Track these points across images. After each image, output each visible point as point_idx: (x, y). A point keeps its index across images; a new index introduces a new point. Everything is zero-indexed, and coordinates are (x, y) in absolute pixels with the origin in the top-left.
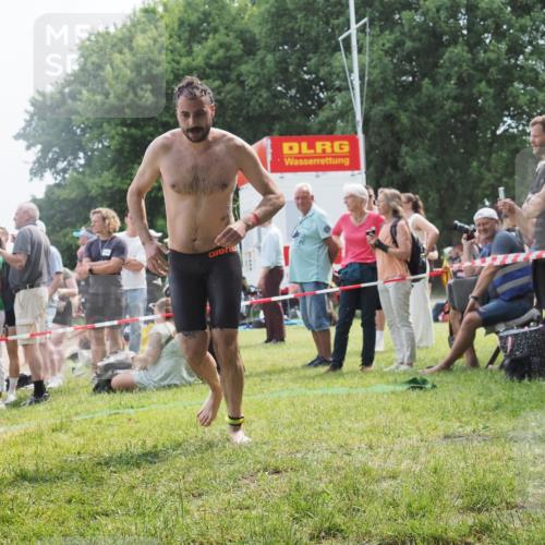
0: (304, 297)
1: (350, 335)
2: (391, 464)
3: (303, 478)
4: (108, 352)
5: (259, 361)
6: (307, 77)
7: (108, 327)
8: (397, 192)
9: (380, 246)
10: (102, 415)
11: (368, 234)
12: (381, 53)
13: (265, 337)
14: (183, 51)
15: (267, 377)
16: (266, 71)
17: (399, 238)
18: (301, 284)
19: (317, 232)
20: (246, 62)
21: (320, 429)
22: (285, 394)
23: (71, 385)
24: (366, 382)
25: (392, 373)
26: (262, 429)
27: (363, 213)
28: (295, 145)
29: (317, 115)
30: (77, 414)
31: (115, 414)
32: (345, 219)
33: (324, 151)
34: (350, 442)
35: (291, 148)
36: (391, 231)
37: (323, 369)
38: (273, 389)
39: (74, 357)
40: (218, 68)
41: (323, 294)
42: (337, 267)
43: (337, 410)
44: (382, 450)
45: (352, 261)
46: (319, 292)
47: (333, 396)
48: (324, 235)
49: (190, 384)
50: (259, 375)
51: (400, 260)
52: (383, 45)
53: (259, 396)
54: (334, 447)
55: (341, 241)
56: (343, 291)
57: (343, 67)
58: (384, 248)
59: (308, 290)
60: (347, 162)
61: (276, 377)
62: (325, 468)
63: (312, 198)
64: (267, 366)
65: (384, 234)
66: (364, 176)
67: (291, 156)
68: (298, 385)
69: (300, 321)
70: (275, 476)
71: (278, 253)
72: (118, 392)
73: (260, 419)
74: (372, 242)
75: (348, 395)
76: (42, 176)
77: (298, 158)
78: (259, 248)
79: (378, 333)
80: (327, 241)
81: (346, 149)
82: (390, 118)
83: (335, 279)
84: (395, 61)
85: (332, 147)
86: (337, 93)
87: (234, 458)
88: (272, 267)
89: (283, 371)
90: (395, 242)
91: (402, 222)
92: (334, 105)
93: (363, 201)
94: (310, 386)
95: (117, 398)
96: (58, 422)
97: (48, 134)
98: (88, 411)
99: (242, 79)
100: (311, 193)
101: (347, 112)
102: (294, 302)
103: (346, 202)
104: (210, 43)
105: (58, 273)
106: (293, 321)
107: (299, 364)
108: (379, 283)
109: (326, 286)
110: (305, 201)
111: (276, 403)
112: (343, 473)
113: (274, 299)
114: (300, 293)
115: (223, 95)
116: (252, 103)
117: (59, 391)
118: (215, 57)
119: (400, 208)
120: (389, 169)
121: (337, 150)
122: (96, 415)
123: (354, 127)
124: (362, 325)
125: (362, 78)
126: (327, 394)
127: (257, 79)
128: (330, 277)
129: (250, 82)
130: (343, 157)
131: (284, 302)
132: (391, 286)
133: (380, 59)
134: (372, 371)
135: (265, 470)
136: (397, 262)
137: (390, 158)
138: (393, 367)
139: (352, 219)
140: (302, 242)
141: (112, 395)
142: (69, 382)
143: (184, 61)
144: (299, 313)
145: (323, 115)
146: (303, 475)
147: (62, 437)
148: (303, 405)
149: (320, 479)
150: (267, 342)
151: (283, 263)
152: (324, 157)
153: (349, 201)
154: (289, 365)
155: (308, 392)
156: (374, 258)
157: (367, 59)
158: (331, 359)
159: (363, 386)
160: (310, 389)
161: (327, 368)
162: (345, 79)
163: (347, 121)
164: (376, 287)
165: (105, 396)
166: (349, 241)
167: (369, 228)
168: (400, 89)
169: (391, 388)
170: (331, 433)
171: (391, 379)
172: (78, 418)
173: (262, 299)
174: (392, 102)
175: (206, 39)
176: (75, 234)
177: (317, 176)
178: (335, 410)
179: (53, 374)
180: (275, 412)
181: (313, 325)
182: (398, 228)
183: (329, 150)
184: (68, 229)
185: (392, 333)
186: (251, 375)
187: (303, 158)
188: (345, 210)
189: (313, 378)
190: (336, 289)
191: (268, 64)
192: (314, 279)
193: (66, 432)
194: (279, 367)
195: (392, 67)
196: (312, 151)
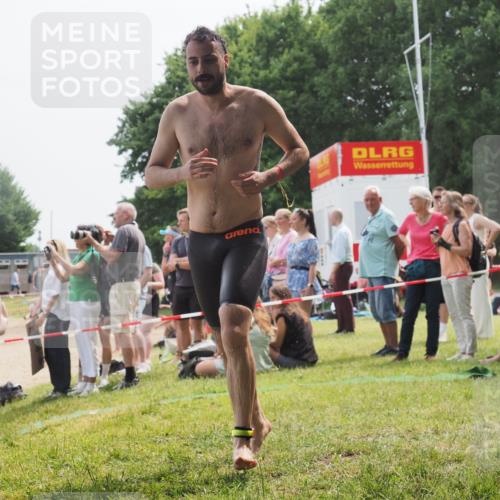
0: (373, 291)
1: (415, 326)
2: (456, 449)
3: (374, 461)
4: (193, 341)
5: (331, 350)
6: (375, 88)
7: (193, 318)
8: (458, 194)
9: (443, 244)
10: (187, 399)
11: (432, 233)
12: (443, 64)
13: (336, 328)
14: (261, 64)
15: (339, 365)
16: (337, 82)
17: (461, 237)
18: (370, 278)
19: (384, 231)
20: (318, 75)
21: (389, 414)
22: (355, 381)
23: (159, 371)
24: (431, 371)
25: (454, 362)
26: (335, 415)
27: (427, 214)
28: (364, 150)
29: (383, 122)
30: (164, 398)
31: (200, 398)
32: (410, 219)
33: (390, 155)
34: (417, 427)
35: (360, 153)
36: (454, 230)
37: (390, 358)
38: (343, 377)
39: (161, 344)
40: (293, 79)
41: (390, 289)
42: (403, 263)
43: (404, 396)
44: (447, 435)
45: (417, 257)
46: (386, 286)
47: (400, 383)
48: (391, 234)
49: (267, 371)
50: (330, 363)
51: (462, 257)
52: (445, 57)
53: (332, 383)
54: (402, 431)
55: (407, 239)
56: (409, 286)
57: (408, 78)
58: (447, 246)
59: (376, 284)
60: (411, 166)
61: (348, 365)
62: (395, 451)
63: (380, 199)
64: (338, 354)
65: (447, 234)
66: (427, 179)
67: (360, 160)
68: (367, 373)
69: (368, 312)
70: (348, 459)
71: (347, 250)
72: (202, 378)
73: (332, 404)
74: (436, 240)
75: (415, 383)
76: (132, 178)
77: (367, 162)
78: (330, 245)
79: (442, 325)
80: (394, 240)
81: (411, 154)
82: (451, 125)
83: (401, 274)
84: (456, 72)
85: (398, 152)
86: (403, 102)
87: (309, 441)
88: (342, 263)
89: (353, 359)
90: (457, 240)
91: (463, 222)
92: (399, 113)
93: (427, 202)
94: (379, 374)
95: (200, 383)
96: (147, 405)
97: (139, 140)
98: (174, 396)
99: (315, 89)
100: (380, 195)
101: (411, 120)
102: (363, 296)
103: (411, 204)
104: (285, 57)
105: (148, 268)
106: (362, 313)
107: (368, 354)
108: (443, 279)
109: (393, 281)
110: (373, 202)
111: (347, 390)
112: (411, 456)
113: (345, 293)
114: (368, 287)
115: (298, 104)
116: (324, 112)
117: (148, 376)
118: (290, 70)
119: (461, 209)
120: (449, 173)
121: (402, 154)
122: (182, 400)
123: (418, 133)
124: (427, 317)
125: (425, 88)
126: (394, 382)
127: (330, 90)
128: (397, 272)
129: (323, 93)
130: (408, 161)
131: (353, 295)
132: (453, 281)
133: (442, 70)
134: (435, 361)
135: (339, 452)
136: (459, 258)
137: (451, 162)
138: (455, 356)
139: (417, 219)
140: (371, 240)
141: (196, 380)
142: (156, 368)
143: (262, 73)
144: (368, 306)
145: (389, 122)
146: (373, 457)
147: (151, 419)
148: (372, 391)
149: (390, 461)
150: (338, 332)
151: (352, 259)
152: (391, 161)
153: (414, 202)
154: (360, 354)
155: (377, 380)
156: (438, 255)
157: (429, 71)
158: (398, 349)
159: (428, 374)
160: (378, 377)
161: (393, 357)
162: (410, 90)
163: (412, 128)
164: (439, 282)
165: (189, 381)
166: (414, 239)
167: (433, 227)
168: (461, 99)
169: (454, 376)
170: (399, 419)
171: (454, 367)
172: (165, 402)
173: (333, 293)
174: (453, 110)
175: (282, 53)
176: (161, 232)
177: (384, 179)
178: (402, 396)
179: (143, 361)
180: (346, 398)
181: (382, 317)
182: (460, 228)
183: (394, 154)
184: (156, 227)
185: (455, 325)
186: (323, 363)
187: (371, 162)
188: (410, 211)
189: (381, 366)
190: (403, 284)
191: (339, 75)
192: (381, 274)
193: (155, 415)
194: (350, 356)
195: (453, 77)
196: (379, 156)
